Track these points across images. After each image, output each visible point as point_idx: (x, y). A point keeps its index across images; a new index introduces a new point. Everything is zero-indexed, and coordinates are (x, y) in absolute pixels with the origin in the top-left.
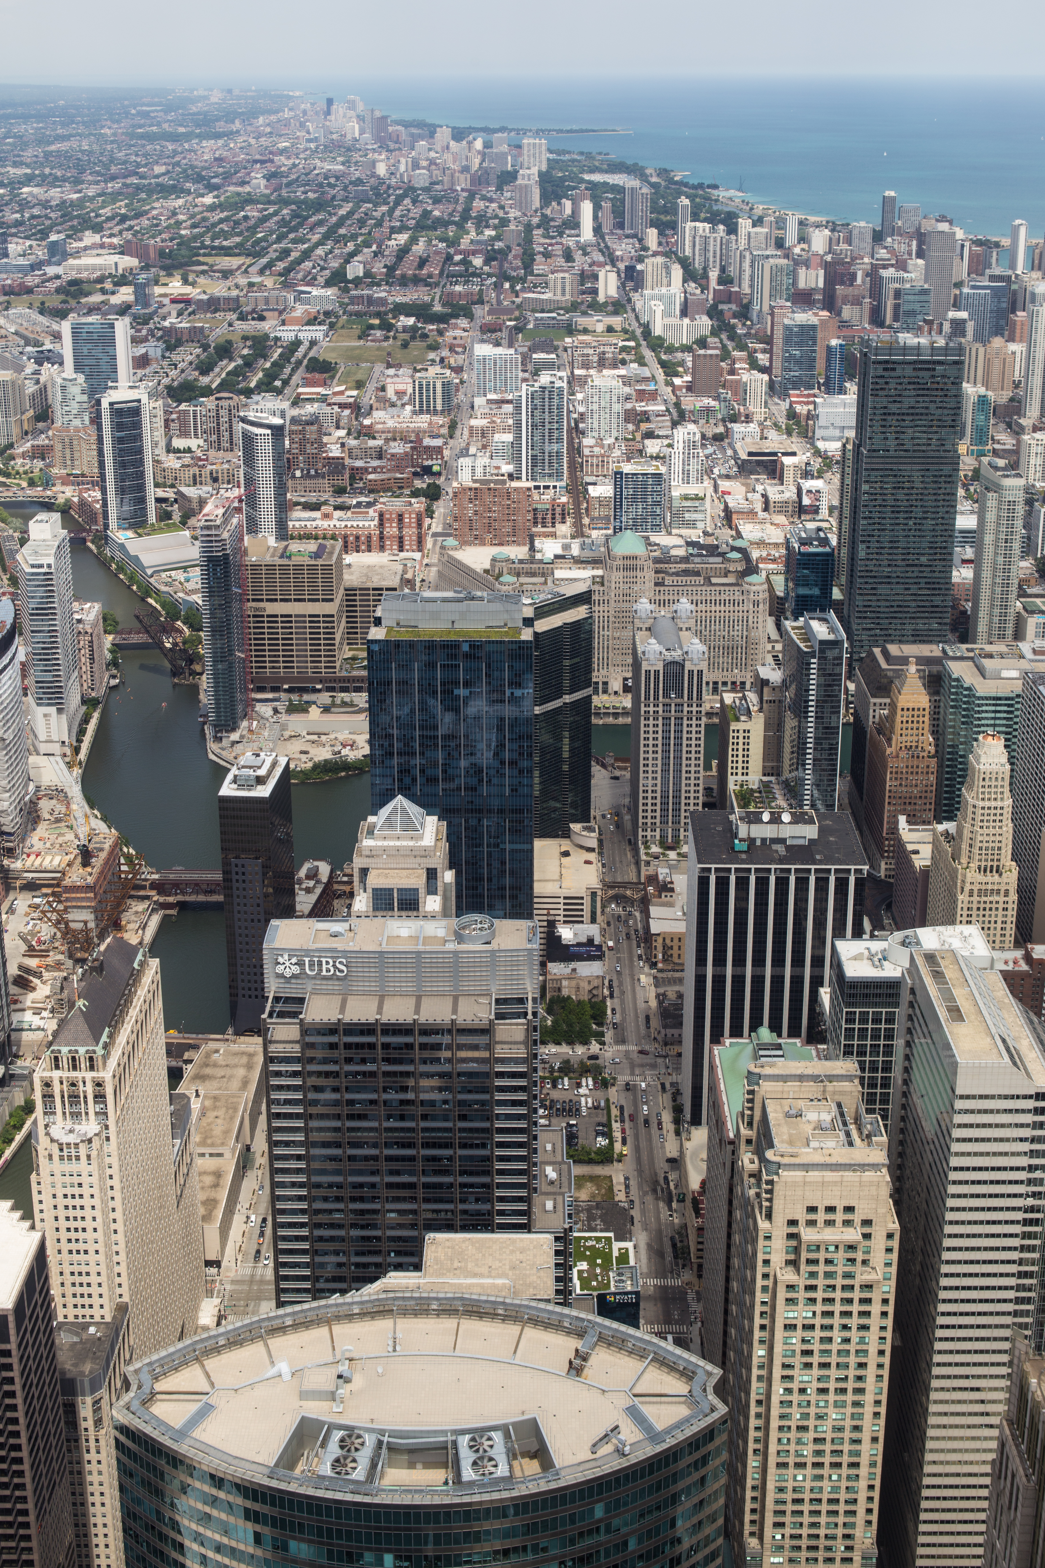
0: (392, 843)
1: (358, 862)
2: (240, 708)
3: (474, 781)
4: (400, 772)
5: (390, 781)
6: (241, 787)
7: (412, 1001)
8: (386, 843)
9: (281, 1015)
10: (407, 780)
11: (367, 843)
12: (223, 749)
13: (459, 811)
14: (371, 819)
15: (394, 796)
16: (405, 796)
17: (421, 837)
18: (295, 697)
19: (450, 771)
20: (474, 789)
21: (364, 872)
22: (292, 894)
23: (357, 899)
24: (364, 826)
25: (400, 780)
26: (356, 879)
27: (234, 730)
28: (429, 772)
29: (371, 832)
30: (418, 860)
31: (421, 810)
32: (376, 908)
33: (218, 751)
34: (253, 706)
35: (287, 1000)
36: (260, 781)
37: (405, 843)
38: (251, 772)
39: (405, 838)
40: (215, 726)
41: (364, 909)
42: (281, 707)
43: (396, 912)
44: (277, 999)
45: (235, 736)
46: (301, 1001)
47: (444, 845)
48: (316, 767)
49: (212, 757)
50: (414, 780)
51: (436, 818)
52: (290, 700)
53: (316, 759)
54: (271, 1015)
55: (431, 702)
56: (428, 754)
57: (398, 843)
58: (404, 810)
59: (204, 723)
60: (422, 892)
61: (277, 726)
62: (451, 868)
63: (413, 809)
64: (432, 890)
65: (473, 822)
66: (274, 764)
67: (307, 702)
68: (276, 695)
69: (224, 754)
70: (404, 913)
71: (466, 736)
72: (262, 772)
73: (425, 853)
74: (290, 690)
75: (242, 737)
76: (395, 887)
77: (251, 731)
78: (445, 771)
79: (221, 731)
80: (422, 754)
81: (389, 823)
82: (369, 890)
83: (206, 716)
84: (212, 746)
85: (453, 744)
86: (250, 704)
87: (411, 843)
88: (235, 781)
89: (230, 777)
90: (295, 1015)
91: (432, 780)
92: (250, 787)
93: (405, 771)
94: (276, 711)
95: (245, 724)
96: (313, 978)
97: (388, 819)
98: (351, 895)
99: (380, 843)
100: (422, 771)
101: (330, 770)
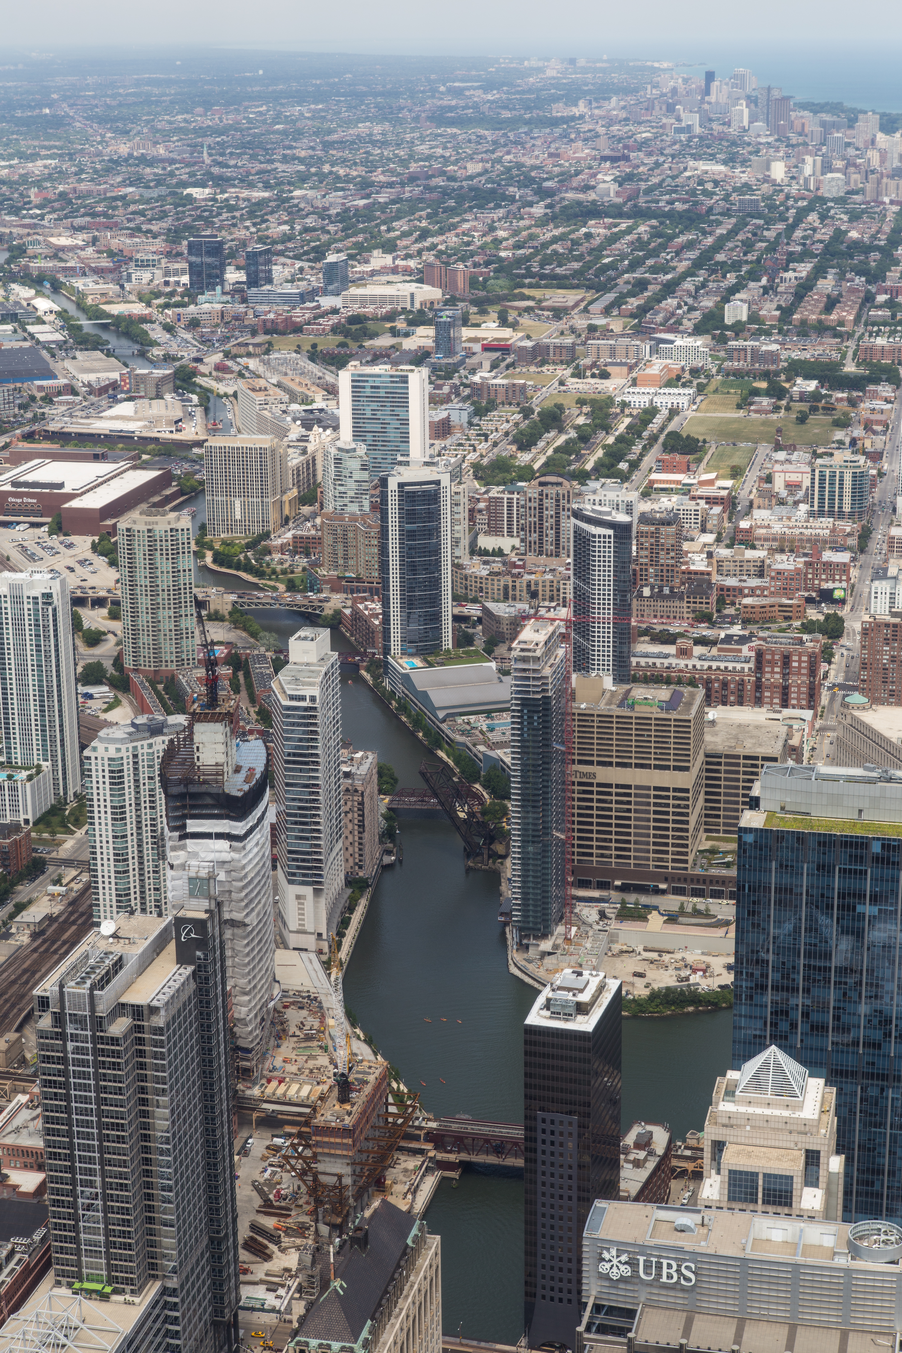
0: (759, 1111)
1: (710, 1133)
2: (554, 907)
3: (877, 1035)
4: (775, 1013)
5: (759, 1024)
6: (555, 1015)
7: (783, 1332)
8: (751, 1110)
9: (602, 1329)
10: (784, 1026)
11: (724, 1107)
12: (529, 961)
13: (854, 1074)
14: (732, 1075)
15: (766, 1047)
16: (780, 1047)
17: (800, 1107)
18: (631, 898)
19: (845, 1018)
20: (876, 1045)
21: (719, 1146)
22: (616, 1166)
23: (707, 1182)
24: (721, 1083)
25: (774, 1025)
26: (707, 1155)
27: (545, 936)
28: (814, 1017)
29: (730, 1093)
30: (795, 1137)
31: (802, 1069)
32: (732, 1197)
33: (522, 963)
34: (573, 906)
35: (611, 1310)
36: (582, 1009)
37: (777, 1112)
38: (570, 996)
39: (777, 1105)
40: (520, 929)
41: (716, 1197)
42: (611, 912)
43: (760, 1206)
44: (598, 1308)
45: (546, 945)
46: (631, 1314)
47: (831, 1121)
48: (654, 996)
49: (514, 970)
50: (794, 1026)
51: (822, 1081)
52: (623, 902)
53: (656, 986)
54: (588, 1329)
55: (823, 920)
56: (815, 991)
57: (768, 1112)
58: (778, 1065)
59: (506, 924)
60: (798, 1181)
61: (603, 936)
62: (838, 1152)
63: (791, 1066)
64: (811, 1180)
65: (873, 1092)
66: (601, 988)
67: (646, 907)
68: (604, 893)
69: (531, 967)
70: (770, 1209)
71: (870, 971)
72: (584, 997)
73: (805, 1128)
74: (624, 889)
75: (556, 947)
76: (761, 1171)
77: (567, 940)
78: (837, 1018)
79: (527, 937)
80: (807, 991)
81: (757, 1082)
82: (725, 1172)
83: (508, 914)
84: (515, 956)
85: (851, 981)
86: (569, 902)
87: (786, 1113)
88: (548, 1005)
89: (541, 1000)
90: (622, 1331)
91: (819, 1029)
92: (568, 1017)
93: (781, 1012)
94: (603, 915)
95: (560, 929)
96: (649, 1284)
97: (756, 1077)
98: (698, 1176)
99: (742, 1109)
100: (806, 1015)
101: (673, 1003)
